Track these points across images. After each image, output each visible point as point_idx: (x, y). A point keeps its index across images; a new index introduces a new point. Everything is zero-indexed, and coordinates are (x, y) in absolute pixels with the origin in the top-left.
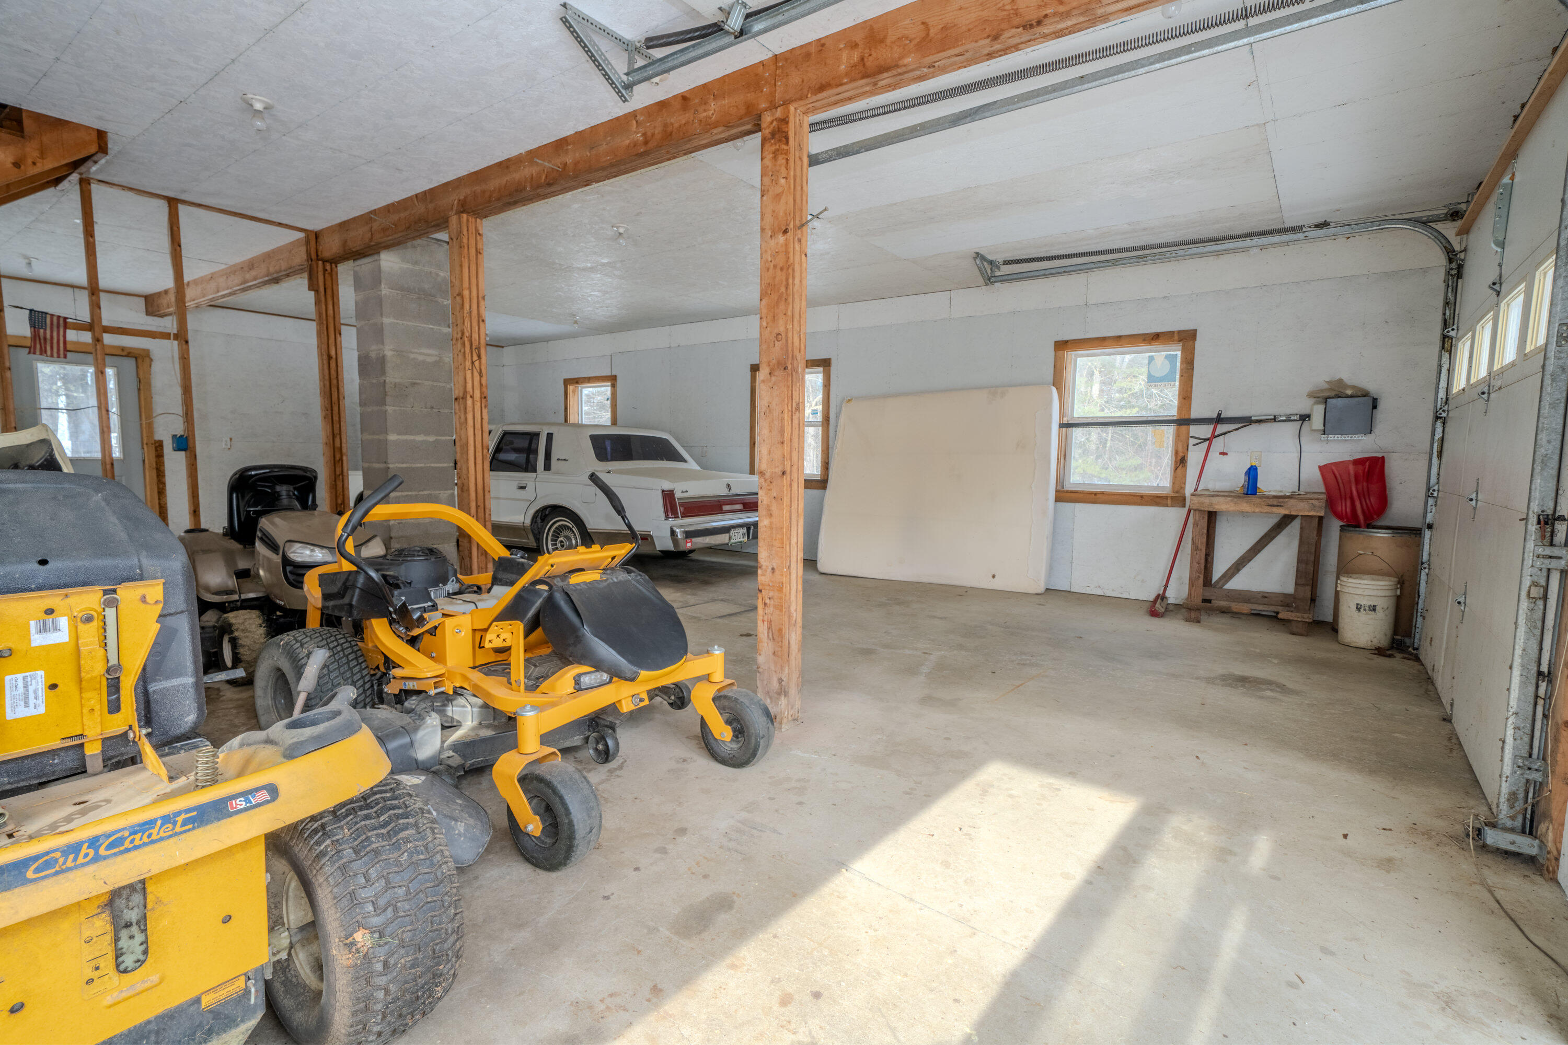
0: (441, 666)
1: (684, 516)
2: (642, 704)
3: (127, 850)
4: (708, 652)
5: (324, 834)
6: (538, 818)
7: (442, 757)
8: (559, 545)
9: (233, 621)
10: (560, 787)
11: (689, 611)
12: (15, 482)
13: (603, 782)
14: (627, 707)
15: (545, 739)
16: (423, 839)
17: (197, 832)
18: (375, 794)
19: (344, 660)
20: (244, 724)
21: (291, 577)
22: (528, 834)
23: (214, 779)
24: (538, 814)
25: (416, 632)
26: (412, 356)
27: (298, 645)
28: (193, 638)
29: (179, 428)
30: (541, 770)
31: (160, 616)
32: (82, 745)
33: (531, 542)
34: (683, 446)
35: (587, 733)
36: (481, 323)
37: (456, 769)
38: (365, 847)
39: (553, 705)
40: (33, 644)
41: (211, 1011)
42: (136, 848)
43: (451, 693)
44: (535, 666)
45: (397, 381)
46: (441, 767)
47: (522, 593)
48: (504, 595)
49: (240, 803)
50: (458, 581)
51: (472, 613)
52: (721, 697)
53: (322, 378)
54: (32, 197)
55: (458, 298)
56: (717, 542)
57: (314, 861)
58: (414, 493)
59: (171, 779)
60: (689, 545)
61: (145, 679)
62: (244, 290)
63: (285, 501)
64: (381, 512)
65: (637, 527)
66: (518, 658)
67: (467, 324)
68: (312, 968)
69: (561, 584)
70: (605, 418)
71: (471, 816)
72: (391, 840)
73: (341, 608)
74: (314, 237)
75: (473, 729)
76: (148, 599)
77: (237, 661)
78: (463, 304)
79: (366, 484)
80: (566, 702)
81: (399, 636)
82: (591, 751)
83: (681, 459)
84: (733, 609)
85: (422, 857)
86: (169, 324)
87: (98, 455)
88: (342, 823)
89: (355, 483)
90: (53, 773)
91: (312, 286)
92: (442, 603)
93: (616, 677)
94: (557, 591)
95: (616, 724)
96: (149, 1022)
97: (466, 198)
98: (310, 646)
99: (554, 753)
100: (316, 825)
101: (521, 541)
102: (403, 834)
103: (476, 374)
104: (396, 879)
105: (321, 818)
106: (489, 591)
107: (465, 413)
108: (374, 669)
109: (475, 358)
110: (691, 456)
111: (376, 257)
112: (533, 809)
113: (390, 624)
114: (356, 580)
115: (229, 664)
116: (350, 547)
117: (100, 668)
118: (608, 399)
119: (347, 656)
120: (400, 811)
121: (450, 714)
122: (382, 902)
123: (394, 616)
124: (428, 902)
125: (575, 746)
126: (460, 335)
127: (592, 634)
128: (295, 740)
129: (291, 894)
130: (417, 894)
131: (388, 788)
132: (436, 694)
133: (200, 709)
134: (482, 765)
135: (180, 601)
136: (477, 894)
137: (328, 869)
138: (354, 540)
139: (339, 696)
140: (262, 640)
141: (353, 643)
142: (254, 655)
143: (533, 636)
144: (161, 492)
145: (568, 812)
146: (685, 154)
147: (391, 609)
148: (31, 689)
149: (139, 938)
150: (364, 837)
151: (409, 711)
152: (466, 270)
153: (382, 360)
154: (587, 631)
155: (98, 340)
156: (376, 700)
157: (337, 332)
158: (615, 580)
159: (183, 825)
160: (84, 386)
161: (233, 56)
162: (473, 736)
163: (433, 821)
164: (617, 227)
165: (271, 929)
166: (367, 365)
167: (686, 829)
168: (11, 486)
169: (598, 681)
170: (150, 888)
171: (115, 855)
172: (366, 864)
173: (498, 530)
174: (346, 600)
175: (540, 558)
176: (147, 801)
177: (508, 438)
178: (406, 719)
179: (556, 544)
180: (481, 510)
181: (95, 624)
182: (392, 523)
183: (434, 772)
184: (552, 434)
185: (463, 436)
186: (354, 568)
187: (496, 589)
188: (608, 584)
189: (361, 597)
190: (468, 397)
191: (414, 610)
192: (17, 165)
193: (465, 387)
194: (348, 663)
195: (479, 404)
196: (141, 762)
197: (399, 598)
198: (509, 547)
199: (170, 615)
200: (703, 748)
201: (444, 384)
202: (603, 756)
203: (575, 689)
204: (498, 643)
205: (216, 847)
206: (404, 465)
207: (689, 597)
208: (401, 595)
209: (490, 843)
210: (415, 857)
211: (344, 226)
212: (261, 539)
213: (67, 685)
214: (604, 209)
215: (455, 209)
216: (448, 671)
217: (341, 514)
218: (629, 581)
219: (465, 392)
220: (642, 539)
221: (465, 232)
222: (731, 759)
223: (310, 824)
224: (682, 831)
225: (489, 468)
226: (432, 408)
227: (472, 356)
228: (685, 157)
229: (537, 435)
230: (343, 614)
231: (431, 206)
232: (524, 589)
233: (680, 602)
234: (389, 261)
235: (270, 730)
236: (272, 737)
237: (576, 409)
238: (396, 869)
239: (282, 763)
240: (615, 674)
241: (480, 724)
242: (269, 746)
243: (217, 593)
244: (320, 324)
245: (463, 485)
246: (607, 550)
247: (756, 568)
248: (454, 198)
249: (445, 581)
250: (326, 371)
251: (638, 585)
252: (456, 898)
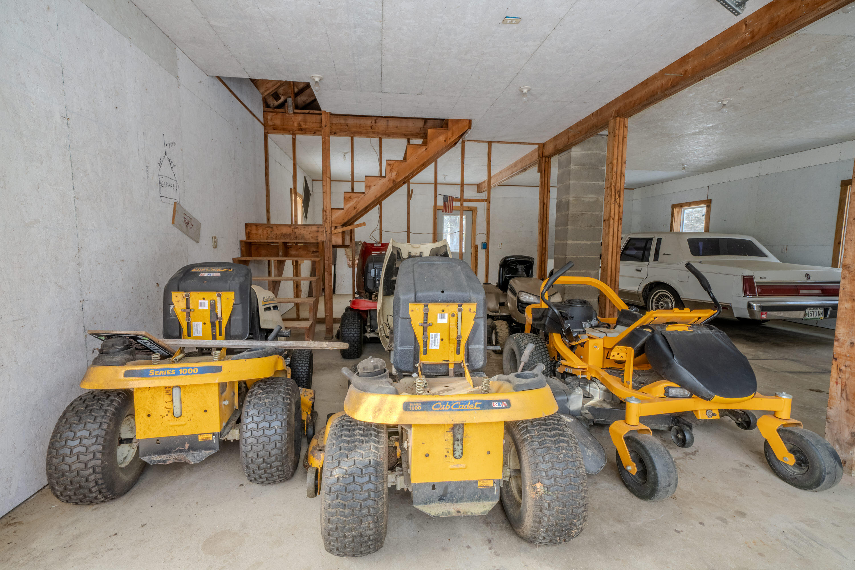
0: (585, 364)
1: (761, 295)
2: (713, 418)
3: (459, 410)
4: (776, 395)
5: (527, 431)
6: (635, 464)
7: (582, 412)
8: (660, 306)
9: (497, 325)
10: (650, 451)
11: (760, 363)
12: (437, 261)
13: (679, 458)
14: (702, 416)
15: (643, 420)
16: (571, 450)
17: (482, 411)
18: (550, 419)
19: (539, 351)
20: (498, 371)
21: (520, 308)
22: (628, 472)
23: (488, 391)
24: (635, 462)
25: (574, 343)
26: (583, 199)
27: (521, 340)
28: (485, 329)
29: (484, 240)
30: (640, 437)
31: (475, 318)
32: (448, 364)
33: (642, 303)
34: (765, 245)
35: (671, 425)
36: (622, 177)
37: (589, 421)
38: (544, 444)
39: (649, 401)
40: (438, 322)
41: (481, 489)
42: (462, 410)
43: (589, 379)
44: (639, 376)
45: (574, 213)
46: (582, 417)
47: (634, 332)
48: (622, 331)
49: (496, 405)
50: (598, 320)
51: (604, 338)
52: (786, 430)
53: (540, 214)
54: (448, 152)
55: (610, 165)
56: (792, 317)
57: (522, 442)
58: (577, 271)
59: (474, 386)
60: (764, 316)
61: (468, 343)
62: (512, 177)
63: (520, 273)
64: (562, 280)
65: (719, 300)
66: (629, 369)
67: (614, 178)
68: (518, 491)
69: (660, 330)
70: (701, 227)
71: (595, 448)
72: (555, 445)
73: (540, 325)
74: (542, 146)
75: (600, 402)
76: (471, 310)
77: (497, 343)
78: (613, 168)
79: (555, 266)
80: (658, 401)
81: (565, 344)
82: (673, 437)
83: (761, 254)
84: (804, 368)
85: (570, 459)
86: (484, 196)
87: (458, 251)
88: (535, 428)
89: (550, 265)
90: (440, 373)
91: (540, 171)
92: (588, 330)
93: (696, 395)
94: (657, 333)
95: (692, 425)
96: (461, 482)
97: (620, 108)
98: (526, 341)
99: (647, 430)
100: (524, 425)
101: (636, 302)
102: (562, 444)
103: (617, 206)
104: (557, 466)
105: (526, 423)
106: (615, 328)
107: (609, 228)
108: (552, 358)
109: (617, 197)
110: (772, 253)
111: (569, 151)
112: (632, 458)
113: (562, 337)
114: (548, 313)
115: (494, 343)
116: (546, 296)
117: (455, 336)
118: (703, 215)
119: (541, 349)
120: (561, 432)
121: (588, 390)
122: (550, 474)
123: (564, 333)
124: (571, 484)
125: (662, 431)
126: (609, 185)
127: (680, 364)
128: (518, 383)
129: (511, 453)
130: (566, 477)
131: (556, 419)
132: (582, 378)
133: (485, 360)
134: (603, 423)
135: (481, 314)
136: (596, 492)
137: (527, 448)
138: (548, 294)
139: (537, 368)
140: (507, 335)
141: (544, 344)
142: (503, 341)
143: (639, 358)
144: (476, 267)
145: (654, 468)
146: (789, 34)
147: (563, 330)
148: (436, 339)
149: (460, 447)
150: (543, 439)
151: (567, 384)
152: (616, 148)
153: (568, 203)
154: (676, 361)
155: (462, 205)
156: (552, 374)
157: (548, 191)
158: (700, 333)
159: (477, 407)
160: (456, 223)
161: (517, 72)
162: (599, 405)
163: (576, 443)
164: (722, 102)
165: (503, 465)
166: (562, 206)
167: (745, 514)
168: (436, 262)
169: (682, 394)
170: (465, 428)
171: (455, 410)
172: (544, 452)
173: (622, 294)
174: (542, 322)
175: (647, 312)
176: (466, 392)
177: (632, 241)
178: (566, 387)
179: (658, 306)
180: (613, 282)
181: (455, 318)
182: (566, 286)
183: (578, 419)
184: (661, 239)
185: (606, 241)
186: (547, 307)
187: (619, 327)
188: (694, 335)
189: (549, 322)
190: (611, 219)
191: (574, 332)
192: (445, 141)
193: (610, 213)
194: (541, 353)
195: (617, 223)
196: (464, 376)
197: (567, 325)
198: (628, 304)
199: (478, 318)
200: (765, 463)
201: (598, 213)
202: (681, 442)
203: (664, 395)
204: (618, 358)
205: (486, 420)
206: (574, 257)
207: (761, 353)
208: (568, 323)
209: (605, 467)
210: (566, 459)
211: (556, 138)
212: (510, 289)
213: (446, 340)
214: (713, 92)
215: (613, 116)
216: (589, 367)
217: (543, 280)
218: (711, 334)
219: (610, 216)
220: (723, 308)
221: (617, 128)
222: (793, 479)
223: (521, 424)
224: (742, 514)
225: (619, 259)
226: (591, 226)
227: (615, 196)
228: (789, 36)
229: (651, 239)
230: (540, 328)
231: (600, 118)
232: (636, 329)
233: (752, 355)
234: (576, 152)
235: (509, 376)
236: (510, 379)
237: (679, 223)
238: (557, 460)
239: (513, 392)
240: (694, 392)
241: (604, 400)
242: (508, 383)
243: (492, 311)
244: (541, 188)
245: (604, 268)
246: (694, 312)
247: (833, 341)
248: (613, 110)
249: (591, 319)
250: (542, 210)
251: (717, 338)
252: (586, 489)
